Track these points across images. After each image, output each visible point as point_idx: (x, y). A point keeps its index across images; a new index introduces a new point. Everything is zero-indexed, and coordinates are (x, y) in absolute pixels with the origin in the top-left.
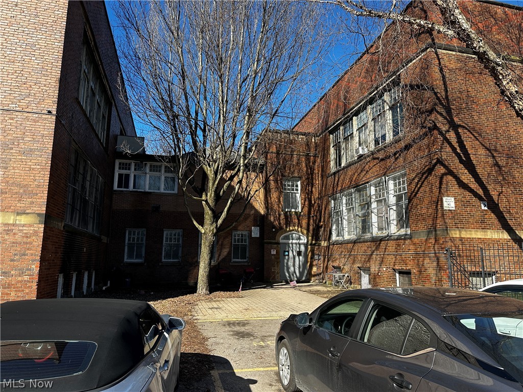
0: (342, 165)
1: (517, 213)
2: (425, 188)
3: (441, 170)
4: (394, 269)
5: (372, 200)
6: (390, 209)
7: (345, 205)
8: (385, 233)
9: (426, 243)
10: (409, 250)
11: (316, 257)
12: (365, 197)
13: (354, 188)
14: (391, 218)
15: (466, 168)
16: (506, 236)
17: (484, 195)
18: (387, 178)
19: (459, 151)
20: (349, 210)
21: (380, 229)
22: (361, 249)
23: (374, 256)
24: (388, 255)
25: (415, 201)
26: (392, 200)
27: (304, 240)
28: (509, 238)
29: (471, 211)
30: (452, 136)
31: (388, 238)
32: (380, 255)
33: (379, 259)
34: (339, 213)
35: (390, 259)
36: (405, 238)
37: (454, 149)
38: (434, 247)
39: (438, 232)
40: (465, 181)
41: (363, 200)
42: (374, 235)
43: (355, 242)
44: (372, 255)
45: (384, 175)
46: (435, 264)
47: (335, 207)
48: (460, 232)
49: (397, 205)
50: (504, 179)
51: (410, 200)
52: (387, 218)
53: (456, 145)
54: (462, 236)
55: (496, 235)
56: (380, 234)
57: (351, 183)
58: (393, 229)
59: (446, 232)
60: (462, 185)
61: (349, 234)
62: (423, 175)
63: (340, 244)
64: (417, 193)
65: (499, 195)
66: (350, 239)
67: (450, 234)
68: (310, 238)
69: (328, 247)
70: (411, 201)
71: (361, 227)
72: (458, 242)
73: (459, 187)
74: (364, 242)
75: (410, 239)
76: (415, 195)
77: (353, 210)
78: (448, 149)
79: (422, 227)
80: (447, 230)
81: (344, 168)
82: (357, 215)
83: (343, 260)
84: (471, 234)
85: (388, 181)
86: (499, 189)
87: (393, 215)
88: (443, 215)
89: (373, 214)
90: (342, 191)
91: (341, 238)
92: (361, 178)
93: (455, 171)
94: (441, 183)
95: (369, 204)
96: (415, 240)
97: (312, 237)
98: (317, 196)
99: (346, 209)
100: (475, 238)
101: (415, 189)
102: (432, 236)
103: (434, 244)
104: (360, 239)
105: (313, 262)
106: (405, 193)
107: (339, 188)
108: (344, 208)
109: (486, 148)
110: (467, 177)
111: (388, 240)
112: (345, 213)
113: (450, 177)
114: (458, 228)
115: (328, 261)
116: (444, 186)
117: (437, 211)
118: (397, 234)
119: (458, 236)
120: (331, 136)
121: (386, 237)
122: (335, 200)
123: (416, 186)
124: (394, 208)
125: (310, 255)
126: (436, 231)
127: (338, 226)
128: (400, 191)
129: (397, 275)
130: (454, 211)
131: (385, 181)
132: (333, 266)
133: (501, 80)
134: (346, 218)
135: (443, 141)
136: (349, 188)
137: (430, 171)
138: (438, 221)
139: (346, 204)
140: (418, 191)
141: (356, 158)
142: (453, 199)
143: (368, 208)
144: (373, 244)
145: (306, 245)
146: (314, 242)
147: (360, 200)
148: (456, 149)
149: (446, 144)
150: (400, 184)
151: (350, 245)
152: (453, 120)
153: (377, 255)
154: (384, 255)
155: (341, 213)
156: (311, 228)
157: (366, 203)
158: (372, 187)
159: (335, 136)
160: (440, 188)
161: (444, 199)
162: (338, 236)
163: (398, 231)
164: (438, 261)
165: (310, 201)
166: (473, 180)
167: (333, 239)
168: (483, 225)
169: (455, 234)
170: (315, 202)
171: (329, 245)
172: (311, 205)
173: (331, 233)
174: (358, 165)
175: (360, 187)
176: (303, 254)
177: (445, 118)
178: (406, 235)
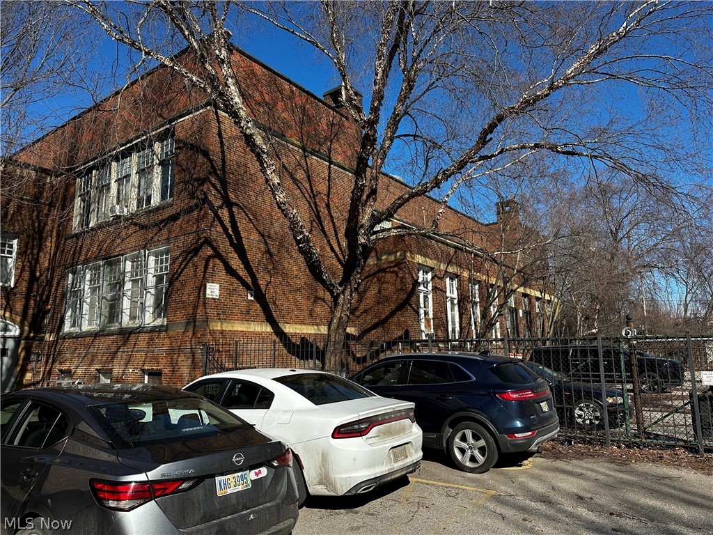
0: (90, 226)
1: (282, 305)
2: (189, 271)
3: (208, 251)
4: (142, 370)
5: (126, 279)
6: (146, 293)
7: (88, 283)
8: (137, 323)
9: (183, 337)
10: (164, 344)
11: (33, 357)
12: (117, 274)
13: (104, 259)
14: (147, 304)
15: (237, 252)
16: (269, 329)
17: (252, 283)
18: (147, 252)
19: (231, 233)
20: (93, 290)
21: (133, 317)
22: (104, 344)
23: (119, 354)
24: (137, 351)
25: (177, 284)
26: (151, 281)
27: (15, 331)
28: (272, 331)
29: (237, 300)
30: (224, 214)
31: (140, 330)
32: (128, 352)
33: (125, 357)
34: (77, 294)
35: (139, 357)
36: (160, 329)
37: (226, 230)
38: (191, 341)
39: (197, 324)
40: (234, 267)
41: (115, 277)
42: (124, 325)
43: (95, 335)
44: (116, 352)
45: (144, 248)
46: (190, 361)
47: (73, 284)
48: (222, 324)
49: (156, 287)
50: (274, 268)
51: (171, 282)
52: (142, 303)
53: (228, 225)
54: (224, 329)
55: (259, 328)
56: (132, 325)
57: (100, 252)
58: (149, 319)
59: (205, 323)
60: (231, 271)
61: (90, 324)
62: (187, 255)
63: (74, 338)
64: (179, 275)
65: (267, 285)
66: (89, 331)
67: (211, 326)
68: (26, 328)
69: (55, 342)
70: (172, 284)
71: (107, 314)
72: (219, 336)
73: (226, 273)
74: (108, 335)
75: (166, 331)
76: (177, 278)
77: (99, 289)
78: (219, 229)
79: (181, 317)
80: (207, 321)
81: (92, 229)
82: (103, 298)
83: (76, 361)
84: (233, 327)
85: (148, 256)
86: (268, 278)
87: (150, 301)
88: (205, 304)
89: (125, 297)
90: (86, 262)
91: (77, 329)
92: (113, 247)
93: (224, 254)
94: (206, 267)
95: (121, 284)
96: (171, 333)
97: (30, 327)
98: (47, 265)
99: (90, 288)
100: (237, 331)
101: (177, 270)
102: (191, 329)
103: (192, 338)
104: (104, 330)
105: (27, 365)
106: (167, 274)
107: (82, 257)
108: (87, 287)
109: (260, 233)
110: (235, 263)
111: (139, 332)
112: (87, 294)
113: (217, 261)
114: (220, 319)
115: (53, 362)
116: (210, 270)
117: (199, 299)
118: (151, 325)
119: (219, 328)
120: (78, 180)
121: (137, 328)
122: (74, 273)
123: (180, 266)
124: (153, 291)
125: (23, 354)
126: (195, 322)
127: (74, 312)
128: (161, 271)
129: (146, 377)
130: (218, 299)
131: (145, 256)
132: (60, 371)
133: (265, 168)
134: (88, 300)
135: (214, 218)
136: (96, 259)
137: (196, 251)
138: (199, 311)
139: (91, 281)
140: (181, 272)
141: (111, 219)
142: (217, 286)
143: (120, 289)
144: (120, 338)
145: (17, 340)
146: (32, 335)
147: (111, 278)
148: (228, 229)
149: (216, 223)
150: (162, 263)
151: (88, 338)
152: (227, 196)
153: (124, 352)
154: (132, 352)
155: (80, 293)
156: (30, 312)
157: (117, 283)
158: (127, 262)
159: (84, 182)
160: (205, 272)
161: (208, 285)
162: (73, 325)
163: (154, 321)
164: (194, 358)
165: (33, 272)
166: (242, 266)
167: (65, 331)
168: (246, 316)
169: (217, 326)
170: (41, 275)
171: (58, 339)
172: (33, 279)
173: (62, 322)
174: (111, 229)
175: (111, 260)
176: (9, 353)
177: (219, 192)
178: (162, 326)
